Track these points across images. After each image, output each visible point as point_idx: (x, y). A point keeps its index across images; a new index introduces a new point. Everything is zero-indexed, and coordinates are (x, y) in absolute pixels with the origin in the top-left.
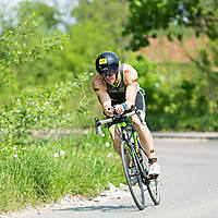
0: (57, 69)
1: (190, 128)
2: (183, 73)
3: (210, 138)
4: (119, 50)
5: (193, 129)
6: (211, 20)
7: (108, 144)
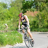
0: (6, 17)
1: (35, 31)
2: (34, 19)
3: (39, 33)
5: (36, 31)
6: (40, 7)
7: (17, 34)
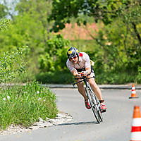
0: (6, 44)
2: (87, 46)
4: (46, 32)
6: (105, 12)
7: (38, 92)
